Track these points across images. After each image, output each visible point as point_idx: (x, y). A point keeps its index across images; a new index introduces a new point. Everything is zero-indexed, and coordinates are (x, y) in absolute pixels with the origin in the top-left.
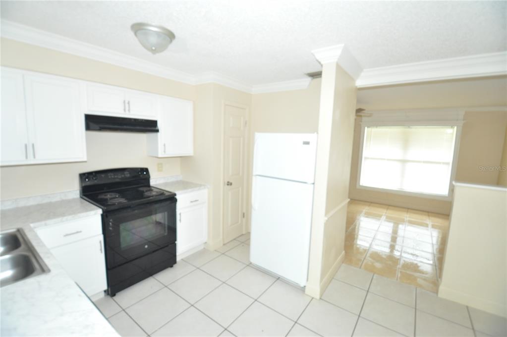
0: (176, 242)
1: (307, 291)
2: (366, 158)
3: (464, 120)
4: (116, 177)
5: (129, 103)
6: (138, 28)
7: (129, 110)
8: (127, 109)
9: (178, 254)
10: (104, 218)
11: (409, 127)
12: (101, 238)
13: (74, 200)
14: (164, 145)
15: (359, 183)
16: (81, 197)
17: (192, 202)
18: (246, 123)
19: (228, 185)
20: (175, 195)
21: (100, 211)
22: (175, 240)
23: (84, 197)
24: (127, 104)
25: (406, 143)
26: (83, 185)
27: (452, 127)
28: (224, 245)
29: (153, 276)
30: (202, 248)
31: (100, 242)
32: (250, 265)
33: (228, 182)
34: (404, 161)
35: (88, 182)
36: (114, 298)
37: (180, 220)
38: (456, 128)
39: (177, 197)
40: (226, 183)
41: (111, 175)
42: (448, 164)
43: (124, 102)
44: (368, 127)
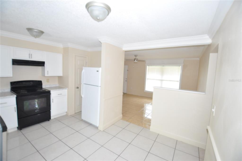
0: (51, 111)
1: (99, 129)
2: (148, 79)
3: (183, 63)
4: (26, 84)
5: (31, 55)
6: (29, 30)
7: (31, 58)
8: (31, 57)
9: (52, 115)
10: (17, 99)
11: (163, 66)
12: (16, 106)
13: (7, 92)
14: (48, 72)
15: (145, 89)
16: (11, 92)
17: (58, 95)
18: (86, 63)
19: (77, 88)
20: (50, 91)
21: (15, 96)
22: (50, 109)
23: (12, 91)
24: (30, 55)
25: (162, 73)
26: (12, 87)
27: (179, 66)
28: (75, 113)
29: (40, 123)
30: (65, 114)
31: (15, 108)
32: (82, 120)
33: (77, 87)
34: (162, 80)
35: (14, 86)
36: (21, 131)
37: (53, 102)
38: (180, 66)
39: (51, 92)
40: (76, 87)
41: (24, 83)
42: (178, 81)
43: (29, 54)
44: (148, 66)
